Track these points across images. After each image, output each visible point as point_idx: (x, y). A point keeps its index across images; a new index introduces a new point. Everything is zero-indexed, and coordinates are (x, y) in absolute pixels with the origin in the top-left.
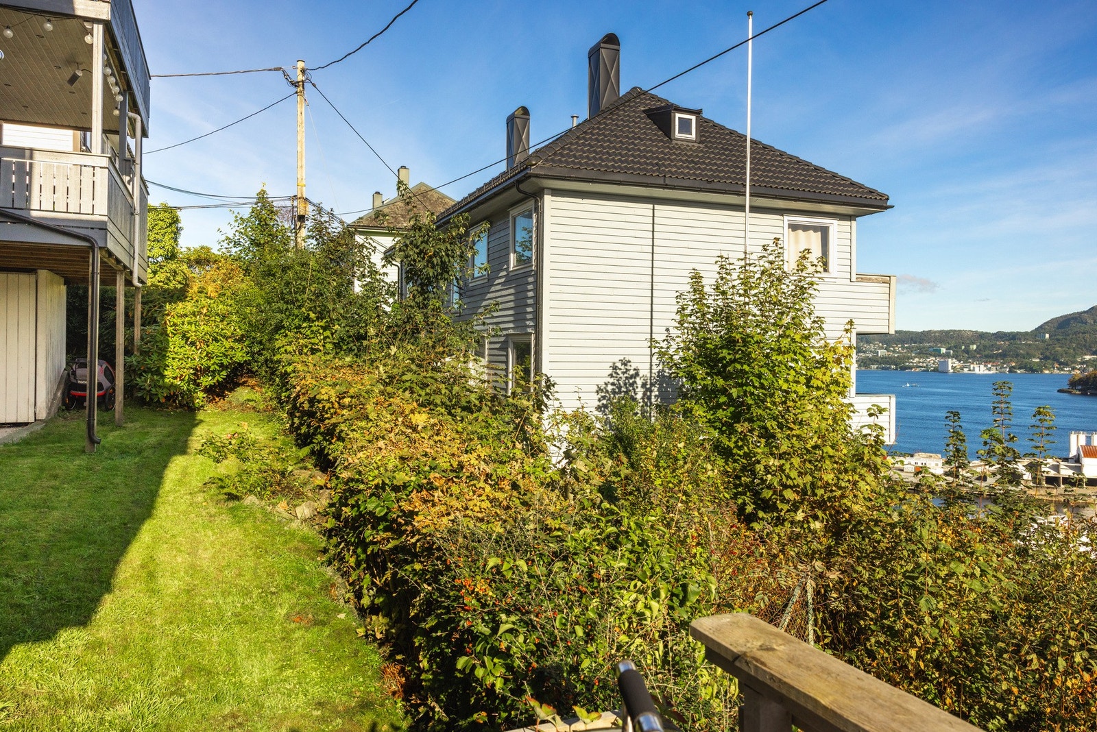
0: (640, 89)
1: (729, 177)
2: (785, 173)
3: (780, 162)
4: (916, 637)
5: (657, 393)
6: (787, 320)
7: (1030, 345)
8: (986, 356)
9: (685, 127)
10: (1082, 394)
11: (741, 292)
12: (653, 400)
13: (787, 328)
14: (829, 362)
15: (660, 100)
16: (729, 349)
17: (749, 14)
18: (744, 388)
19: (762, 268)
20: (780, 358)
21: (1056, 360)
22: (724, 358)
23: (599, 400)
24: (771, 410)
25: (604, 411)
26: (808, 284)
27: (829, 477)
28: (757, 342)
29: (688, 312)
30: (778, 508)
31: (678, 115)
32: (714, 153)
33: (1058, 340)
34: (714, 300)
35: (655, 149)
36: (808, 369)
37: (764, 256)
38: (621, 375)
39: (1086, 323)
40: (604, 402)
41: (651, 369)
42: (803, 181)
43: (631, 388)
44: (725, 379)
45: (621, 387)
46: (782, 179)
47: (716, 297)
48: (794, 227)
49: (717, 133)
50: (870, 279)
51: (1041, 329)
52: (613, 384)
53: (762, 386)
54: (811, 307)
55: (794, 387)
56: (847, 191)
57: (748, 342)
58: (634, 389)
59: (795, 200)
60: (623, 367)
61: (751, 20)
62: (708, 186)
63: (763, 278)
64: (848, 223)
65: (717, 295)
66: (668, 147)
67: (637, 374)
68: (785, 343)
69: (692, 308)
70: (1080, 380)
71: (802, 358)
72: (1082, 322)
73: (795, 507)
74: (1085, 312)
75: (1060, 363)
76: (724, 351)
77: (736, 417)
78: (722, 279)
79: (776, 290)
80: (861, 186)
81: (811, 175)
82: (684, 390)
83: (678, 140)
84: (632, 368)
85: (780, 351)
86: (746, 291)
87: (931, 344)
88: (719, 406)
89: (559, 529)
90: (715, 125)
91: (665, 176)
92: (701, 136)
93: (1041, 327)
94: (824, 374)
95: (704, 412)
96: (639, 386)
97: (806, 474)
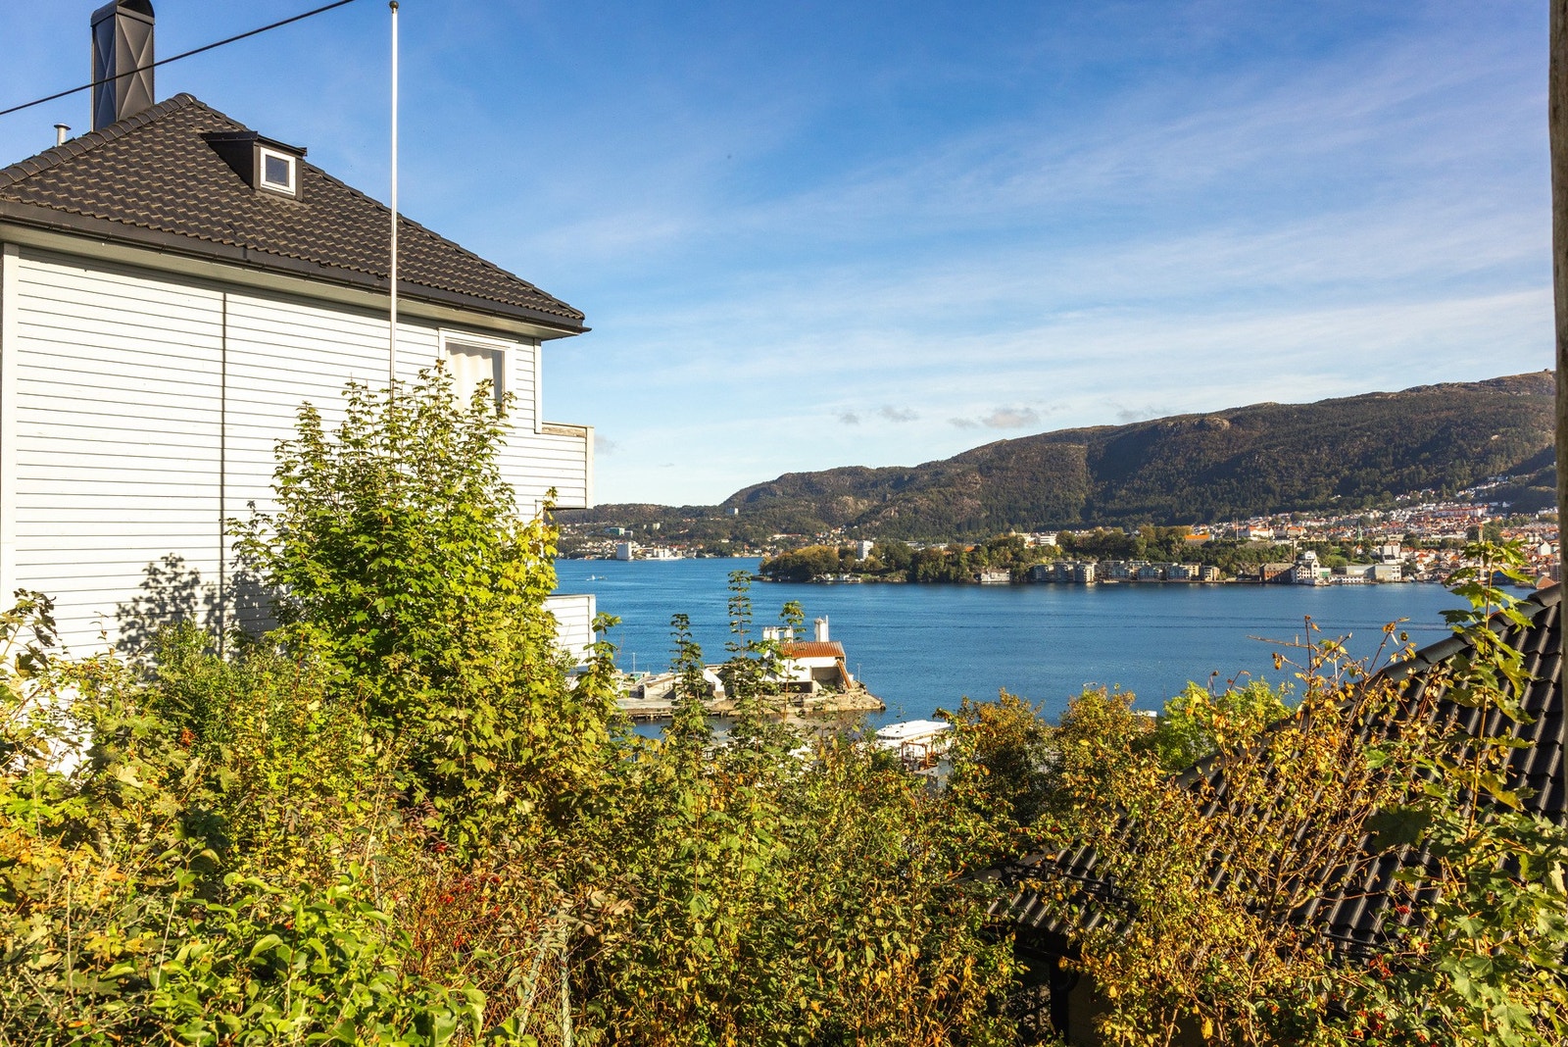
0: (194, 98)
1: (354, 262)
2: (440, 266)
3: (431, 248)
4: (687, 959)
5: (234, 612)
6: (459, 487)
7: (718, 522)
8: (672, 538)
9: (277, 171)
10: (773, 582)
11: (387, 441)
12: (227, 624)
13: (461, 500)
14: (524, 552)
15: (229, 122)
16: (370, 534)
17: (392, 6)
18: (397, 596)
19: (421, 405)
20: (451, 546)
21: (745, 540)
22: (361, 549)
23: (123, 630)
24: (436, 629)
25: (132, 649)
26: (489, 433)
27: (540, 729)
28: (414, 523)
29: (296, 473)
30: (464, 787)
31: (265, 152)
32: (327, 221)
33: (748, 516)
34: (339, 455)
35: (225, 200)
36: (492, 563)
37: (422, 388)
38: (166, 584)
39: (775, 495)
40: (133, 633)
41: (222, 572)
42: (467, 280)
43: (184, 606)
44: (365, 582)
45: (166, 604)
46: (436, 273)
47: (343, 451)
48: (454, 349)
49: (331, 190)
50: (560, 430)
51: (730, 503)
52: (149, 600)
53: (424, 593)
54: (493, 468)
55: (475, 592)
56: (529, 301)
57: (400, 523)
58: (190, 607)
59: (457, 308)
60: (168, 570)
61: (395, 16)
62: (321, 271)
63: (422, 421)
64: (530, 348)
65: (345, 448)
66: (248, 200)
67: (196, 581)
68: (458, 522)
69: (303, 467)
70: (771, 564)
71: (484, 547)
72: (771, 494)
73: (491, 784)
74: (773, 482)
75: (750, 545)
76: (363, 538)
77: (384, 645)
78: (354, 420)
79: (442, 440)
80: (547, 297)
81: (477, 273)
82: (282, 603)
83: (265, 191)
84: (187, 570)
85: (451, 537)
86: (393, 441)
87: (608, 523)
88: (352, 628)
89: (125, 957)
90: (326, 178)
91: (245, 247)
92: (305, 192)
93: (729, 500)
94: (517, 570)
95: (328, 640)
96: (201, 601)
97: (505, 728)
